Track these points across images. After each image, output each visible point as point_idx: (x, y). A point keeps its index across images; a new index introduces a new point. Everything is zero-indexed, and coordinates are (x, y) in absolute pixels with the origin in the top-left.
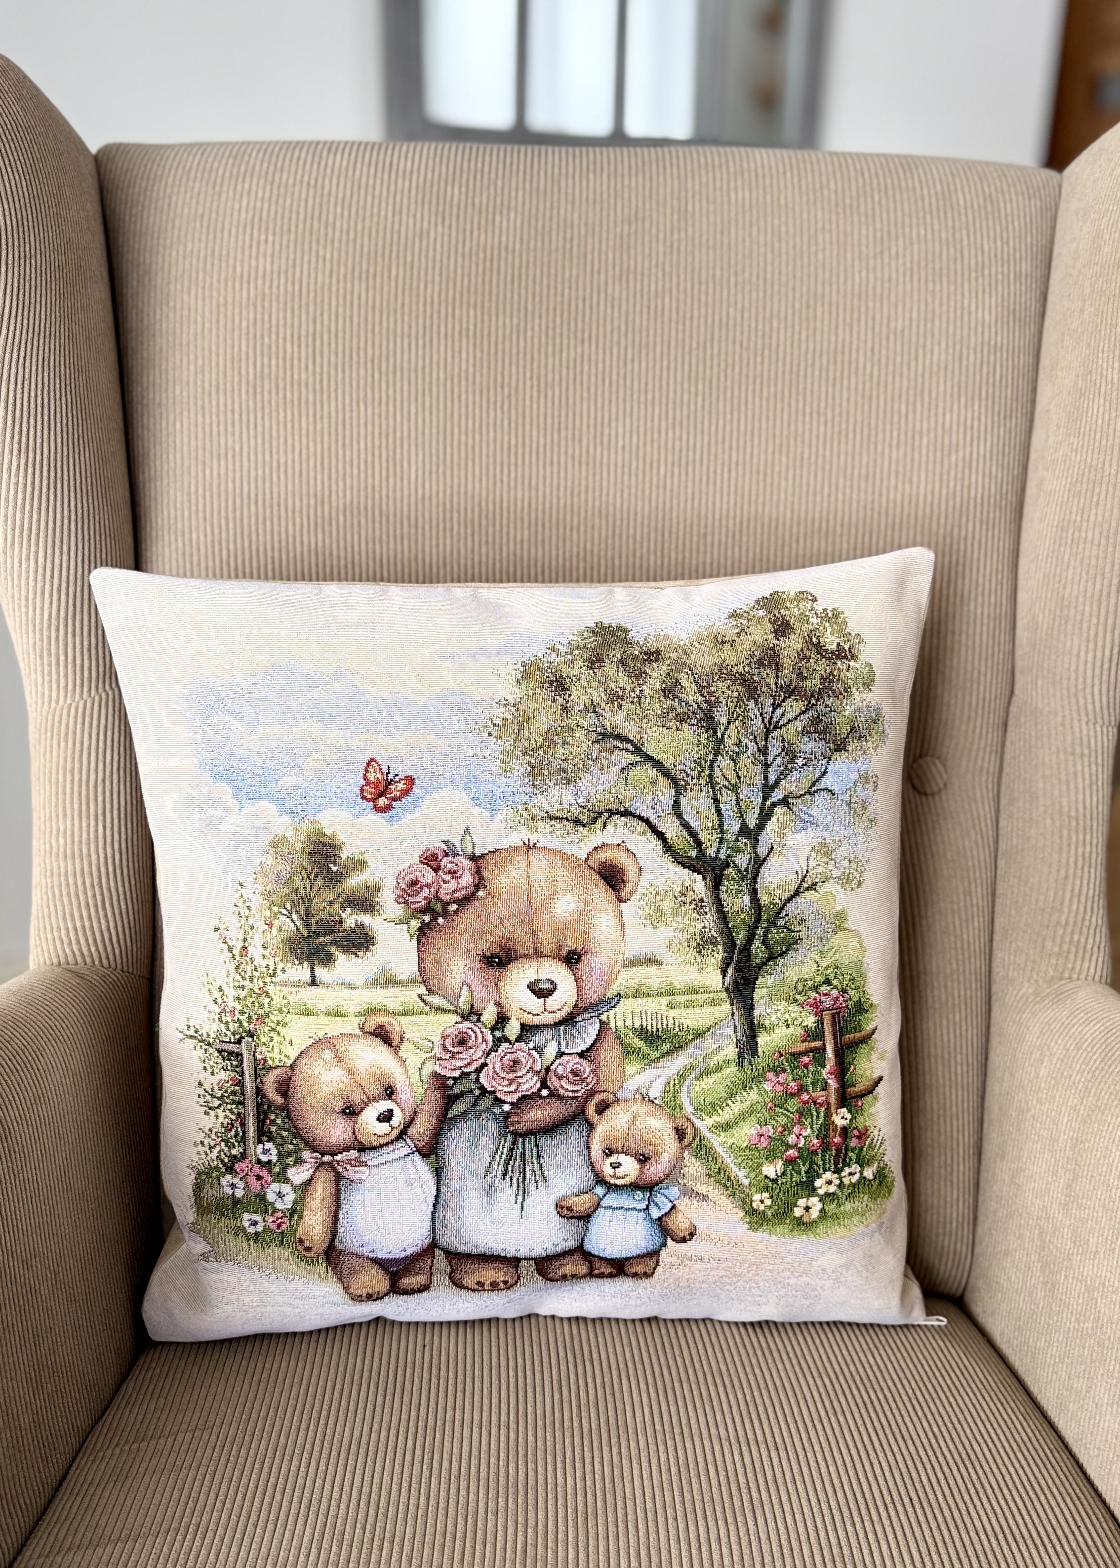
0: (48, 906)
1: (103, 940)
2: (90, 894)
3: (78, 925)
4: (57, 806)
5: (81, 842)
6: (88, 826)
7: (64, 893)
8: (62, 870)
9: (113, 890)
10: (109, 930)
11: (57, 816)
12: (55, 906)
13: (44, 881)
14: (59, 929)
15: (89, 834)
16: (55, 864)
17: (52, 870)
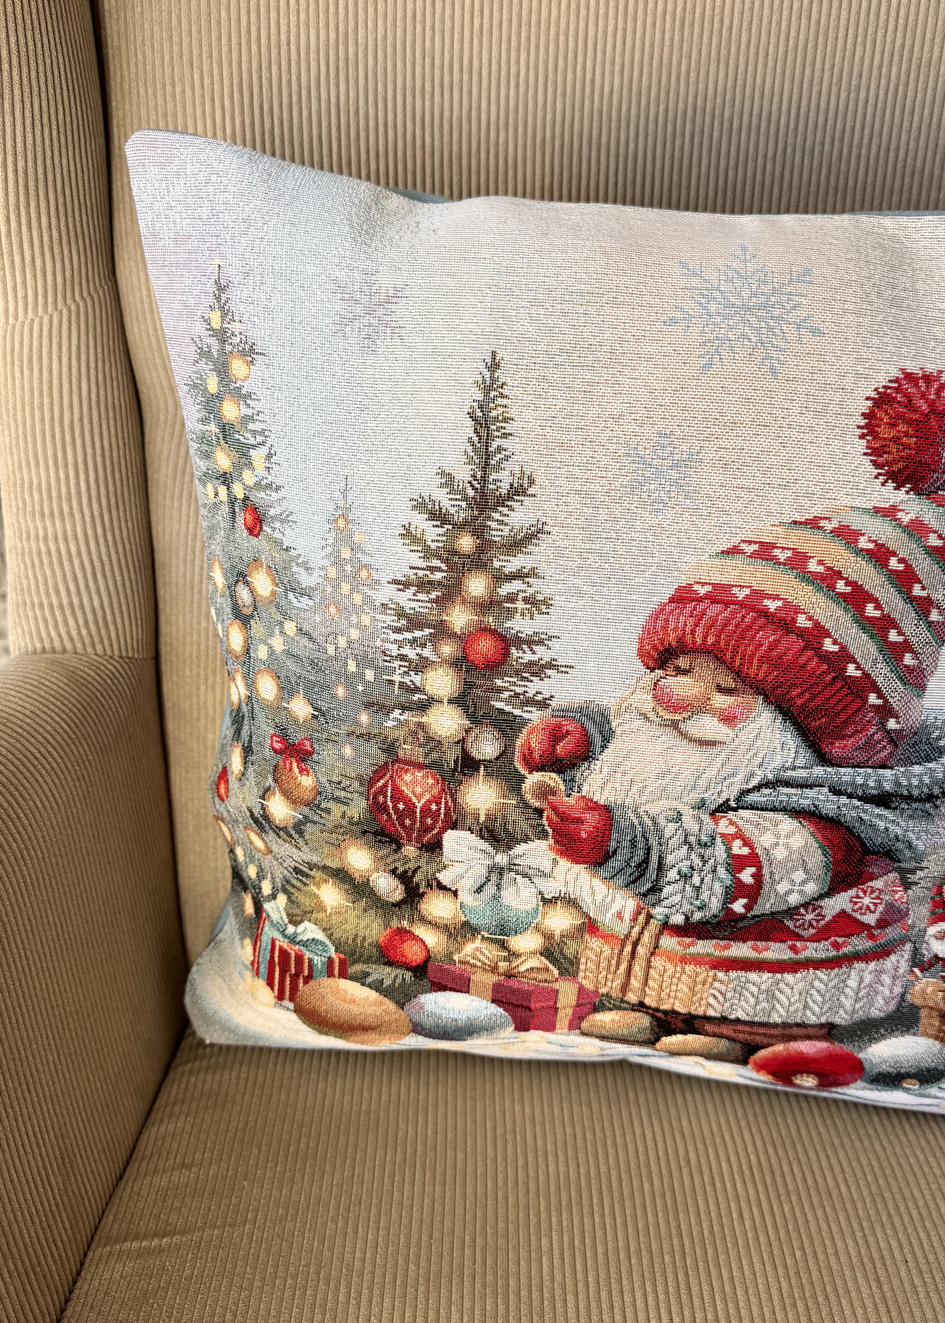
0: (27, 577)
1: (96, 621)
2: (76, 562)
3: (65, 601)
4: (26, 452)
5: (60, 497)
6: (67, 477)
7: (45, 561)
8: (41, 533)
9: (105, 558)
10: (102, 607)
11: (28, 464)
12: (35, 577)
13: (19, 545)
14: (41, 605)
15: (68, 488)
16: (31, 525)
17: (28, 533)
